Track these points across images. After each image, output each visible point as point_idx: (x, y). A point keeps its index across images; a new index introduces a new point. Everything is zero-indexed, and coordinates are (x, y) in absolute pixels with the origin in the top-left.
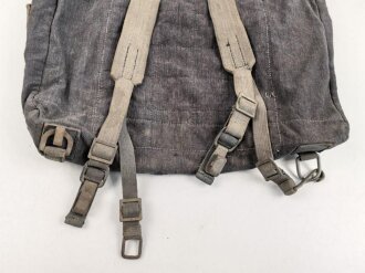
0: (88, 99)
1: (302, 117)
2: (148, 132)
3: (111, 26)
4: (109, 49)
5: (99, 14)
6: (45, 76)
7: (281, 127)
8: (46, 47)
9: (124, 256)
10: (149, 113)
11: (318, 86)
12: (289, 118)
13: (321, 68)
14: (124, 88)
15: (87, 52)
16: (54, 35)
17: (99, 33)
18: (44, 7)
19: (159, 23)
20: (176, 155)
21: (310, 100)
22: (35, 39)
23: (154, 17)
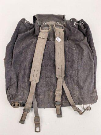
0: (23, 87)
1: (85, 95)
2: (41, 97)
3: (29, 62)
4: (29, 70)
5: (25, 59)
6: (11, 83)
7: (79, 97)
8: (10, 73)
9: (36, 131)
10: (41, 91)
11: (90, 85)
12: (81, 95)
13: (92, 79)
14: (33, 84)
15: (22, 72)
16: (12, 69)
17: (26, 65)
18: (9, 60)
19: (44, 60)
20: (49, 103)
21: (87, 90)
22: (7, 71)
23: (42, 58)
